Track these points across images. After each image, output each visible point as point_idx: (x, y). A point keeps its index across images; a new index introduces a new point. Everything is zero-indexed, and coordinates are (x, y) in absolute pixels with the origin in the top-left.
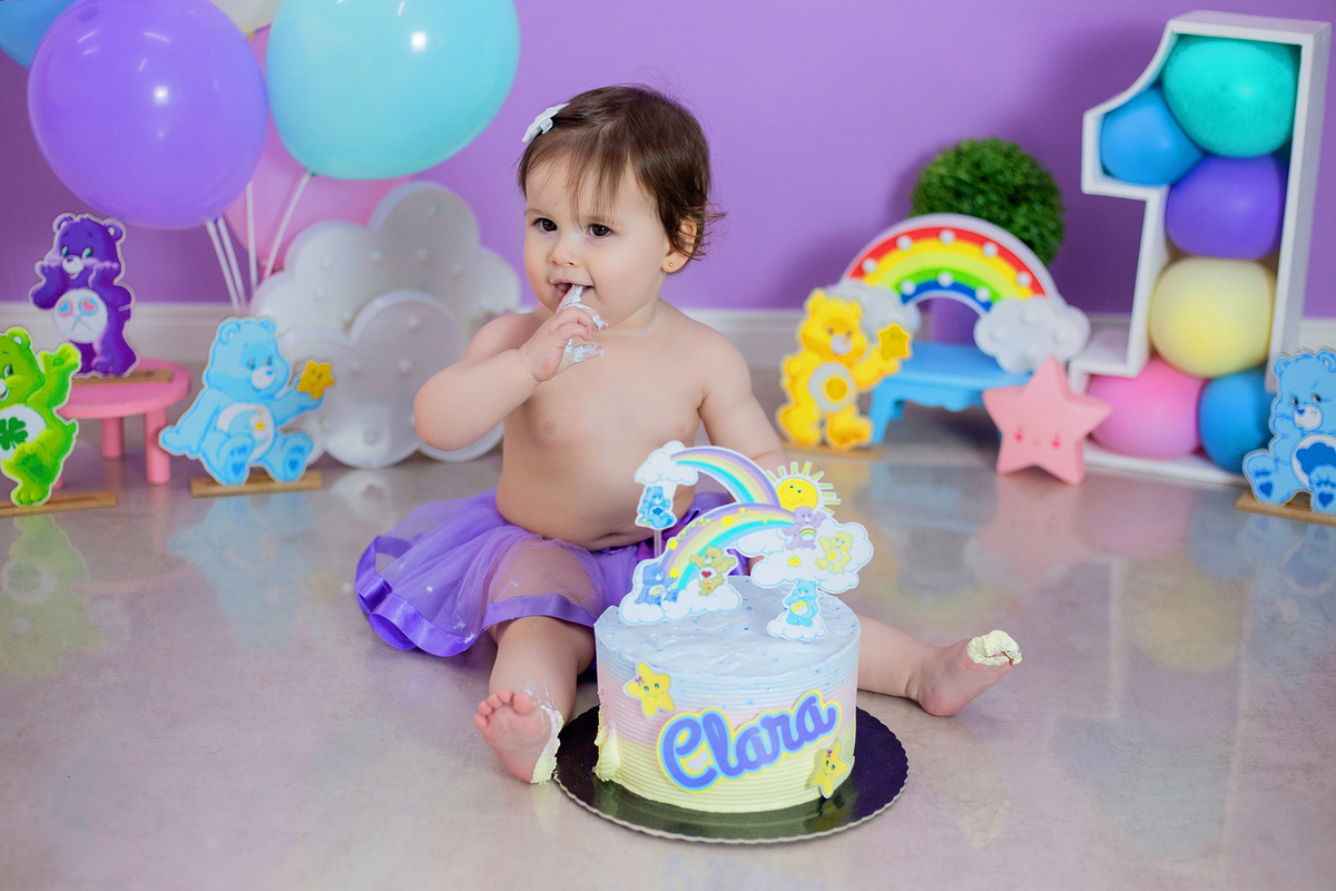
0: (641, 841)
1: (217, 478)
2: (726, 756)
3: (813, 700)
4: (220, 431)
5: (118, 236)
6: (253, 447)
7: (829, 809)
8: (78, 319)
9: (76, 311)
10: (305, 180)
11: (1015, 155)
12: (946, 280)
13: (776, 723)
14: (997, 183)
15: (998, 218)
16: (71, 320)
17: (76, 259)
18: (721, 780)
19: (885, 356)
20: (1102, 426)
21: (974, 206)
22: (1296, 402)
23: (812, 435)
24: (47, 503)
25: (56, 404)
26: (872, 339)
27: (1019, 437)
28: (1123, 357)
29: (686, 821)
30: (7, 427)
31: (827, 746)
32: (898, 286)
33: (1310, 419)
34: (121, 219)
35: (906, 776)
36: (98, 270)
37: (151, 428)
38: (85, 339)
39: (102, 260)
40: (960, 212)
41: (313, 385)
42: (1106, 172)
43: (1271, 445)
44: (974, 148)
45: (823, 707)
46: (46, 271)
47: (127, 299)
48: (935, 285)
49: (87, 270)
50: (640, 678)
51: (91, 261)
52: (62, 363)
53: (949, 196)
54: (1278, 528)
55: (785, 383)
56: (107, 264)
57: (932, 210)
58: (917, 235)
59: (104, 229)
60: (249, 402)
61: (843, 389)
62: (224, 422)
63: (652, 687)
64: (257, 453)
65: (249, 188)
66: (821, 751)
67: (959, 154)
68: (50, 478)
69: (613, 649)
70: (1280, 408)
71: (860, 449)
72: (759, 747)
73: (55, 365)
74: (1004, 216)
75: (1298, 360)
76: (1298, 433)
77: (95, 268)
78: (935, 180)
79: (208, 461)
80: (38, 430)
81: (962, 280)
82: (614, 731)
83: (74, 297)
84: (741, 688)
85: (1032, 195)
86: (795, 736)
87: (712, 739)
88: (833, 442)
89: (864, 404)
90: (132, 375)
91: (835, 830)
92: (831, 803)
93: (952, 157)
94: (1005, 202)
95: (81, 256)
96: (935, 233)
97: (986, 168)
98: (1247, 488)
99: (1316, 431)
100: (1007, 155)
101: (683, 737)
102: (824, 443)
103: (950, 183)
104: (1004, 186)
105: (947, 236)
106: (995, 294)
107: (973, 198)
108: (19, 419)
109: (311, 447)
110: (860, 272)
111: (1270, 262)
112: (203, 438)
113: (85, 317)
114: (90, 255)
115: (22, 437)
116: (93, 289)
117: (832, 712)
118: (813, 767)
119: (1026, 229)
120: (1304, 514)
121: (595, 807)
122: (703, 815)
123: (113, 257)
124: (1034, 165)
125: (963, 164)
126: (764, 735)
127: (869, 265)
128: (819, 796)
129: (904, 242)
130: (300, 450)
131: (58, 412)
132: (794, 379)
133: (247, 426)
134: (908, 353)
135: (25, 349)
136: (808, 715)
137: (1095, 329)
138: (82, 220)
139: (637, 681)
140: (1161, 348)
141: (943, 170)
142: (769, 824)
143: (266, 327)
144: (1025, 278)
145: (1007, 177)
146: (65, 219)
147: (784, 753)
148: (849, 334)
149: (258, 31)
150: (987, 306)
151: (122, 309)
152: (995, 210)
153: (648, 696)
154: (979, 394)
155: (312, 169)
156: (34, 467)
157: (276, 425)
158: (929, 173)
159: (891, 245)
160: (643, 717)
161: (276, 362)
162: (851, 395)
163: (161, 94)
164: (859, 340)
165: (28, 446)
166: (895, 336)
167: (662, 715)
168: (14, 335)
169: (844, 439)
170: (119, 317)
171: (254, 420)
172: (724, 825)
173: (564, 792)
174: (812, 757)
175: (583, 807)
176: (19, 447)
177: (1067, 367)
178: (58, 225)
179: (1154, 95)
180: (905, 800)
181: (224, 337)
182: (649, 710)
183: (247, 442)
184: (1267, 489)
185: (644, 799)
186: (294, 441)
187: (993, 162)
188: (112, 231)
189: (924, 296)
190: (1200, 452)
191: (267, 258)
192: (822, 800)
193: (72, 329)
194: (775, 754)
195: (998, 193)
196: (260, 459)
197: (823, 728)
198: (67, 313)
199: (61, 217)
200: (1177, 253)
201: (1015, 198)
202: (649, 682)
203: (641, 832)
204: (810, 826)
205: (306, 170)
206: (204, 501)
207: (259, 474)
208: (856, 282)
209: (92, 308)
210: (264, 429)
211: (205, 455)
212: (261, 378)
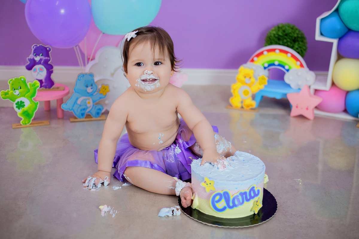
0: (205, 227)
1: (77, 117)
2: (229, 203)
3: (253, 187)
4: (78, 104)
5: (50, 50)
8: (38, 73)
9: (38, 71)
10: (101, 35)
11: (294, 28)
12: (276, 63)
13: (243, 194)
14: (290, 36)
15: (290, 46)
16: (36, 73)
18: (228, 209)
19: (260, 84)
20: (319, 105)
21: (283, 42)
23: (239, 105)
24: (31, 124)
25: (33, 97)
26: (256, 79)
27: (297, 107)
28: (326, 85)
29: (218, 221)
30: (19, 103)
31: (257, 200)
32: (263, 65)
34: (50, 46)
35: (277, 207)
36: (44, 60)
37: (59, 104)
38: (40, 78)
40: (279, 44)
41: (103, 92)
42: (322, 34)
44: (283, 26)
45: (256, 189)
46: (30, 60)
47: (52, 67)
48: (274, 64)
49: (41, 60)
50: (205, 181)
52: (35, 85)
53: (276, 40)
55: (232, 91)
56: (47, 58)
57: (271, 44)
58: (269, 51)
59: (46, 48)
60: (86, 96)
61: (248, 93)
62: (79, 102)
63: (209, 184)
64: (88, 110)
65: (85, 38)
66: (255, 201)
67: (279, 27)
68: (31, 117)
69: (197, 173)
71: (252, 109)
72: (239, 200)
73: (33, 86)
74: (291, 45)
77: (43, 59)
78: (272, 35)
79: (75, 112)
80: (28, 104)
81: (281, 64)
82: (196, 195)
83: (37, 67)
84: (234, 185)
85: (299, 39)
86: (248, 198)
87: (225, 198)
88: (245, 107)
89: (254, 97)
90: (53, 88)
91: (259, 224)
92: (257, 215)
93: (277, 28)
94: (292, 41)
95: (39, 56)
96: (274, 50)
97: (287, 32)
100: (292, 28)
101: (217, 198)
102: (242, 107)
103: (277, 36)
104: (292, 37)
105: (277, 51)
106: (290, 67)
107: (283, 40)
108: (23, 101)
109: (103, 109)
110: (253, 61)
112: (73, 106)
113: (40, 72)
114: (42, 56)
115: (24, 106)
116: (43, 65)
117: (258, 191)
118: (253, 206)
119: (297, 49)
121: (192, 217)
122: (223, 219)
124: (299, 31)
125: (280, 31)
126: (240, 197)
127: (255, 59)
128: (253, 213)
129: (265, 53)
130: (100, 109)
131: (34, 99)
132: (234, 90)
133: (85, 103)
134: (266, 83)
135: (24, 82)
136: (252, 192)
137: (317, 76)
138: (40, 46)
139: (204, 182)
140: (336, 82)
141: (274, 32)
142: (241, 222)
143: (91, 76)
144: (299, 63)
145: (292, 35)
146: (35, 45)
147: (245, 202)
148: (250, 78)
150: (288, 70)
151: (50, 70)
152: (289, 44)
153: (208, 186)
154: (286, 95)
155: (103, 32)
156: (27, 114)
157: (93, 102)
158: (271, 33)
159: (262, 53)
160: (206, 192)
161: (94, 85)
162: (250, 94)
163: (62, 11)
164: (253, 80)
165: (25, 108)
166: (263, 79)
167: (212, 192)
168: (21, 78)
169: (248, 106)
170: (50, 72)
171: (87, 101)
172: (229, 222)
174: (253, 203)
175: (189, 217)
176: (23, 109)
177: (310, 87)
178: (33, 47)
179: (336, 14)
180: (277, 214)
181: (79, 79)
182: (208, 190)
183: (85, 107)
185: (205, 214)
186: (98, 107)
187: (289, 30)
188: (48, 49)
189: (270, 67)
190: (345, 111)
191: (90, 56)
192: (255, 214)
193: (37, 76)
194: (243, 202)
195: (290, 39)
196: (89, 112)
197: (256, 195)
198: (35, 71)
200: (340, 57)
201: (295, 40)
202: (208, 182)
203: (206, 224)
204: (252, 222)
205: (101, 32)
206: (74, 124)
207: (89, 116)
208: (251, 63)
209: (42, 70)
210: (90, 104)
211: (74, 111)
212: (89, 90)
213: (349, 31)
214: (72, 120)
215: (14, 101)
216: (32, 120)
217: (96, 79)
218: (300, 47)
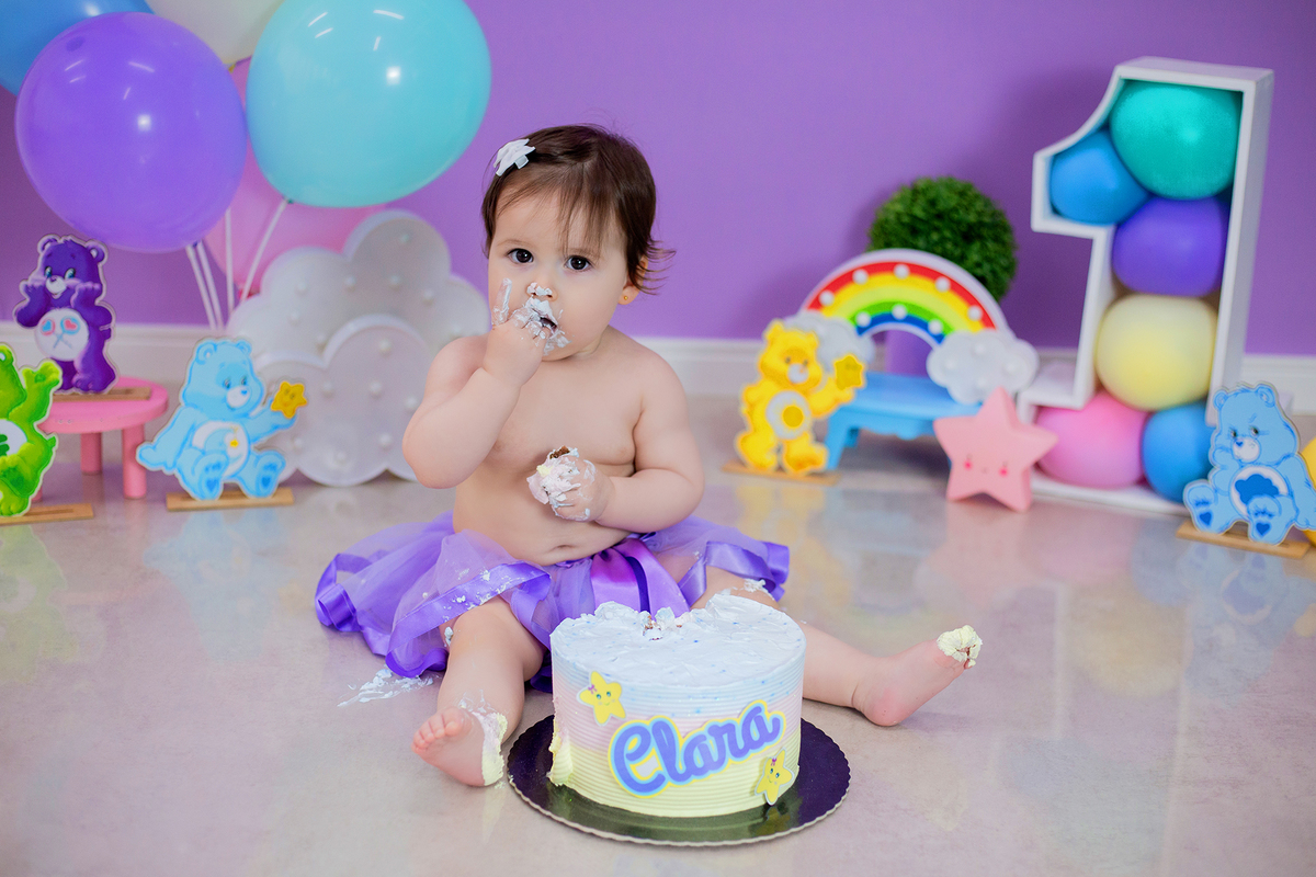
0: (592, 841)
1: (191, 493)
2: (674, 762)
3: (758, 709)
4: (196, 448)
5: (101, 257)
6: (227, 464)
7: (773, 815)
8: (60, 338)
9: (58, 330)
10: (282, 207)
11: (969, 193)
12: (899, 312)
13: (722, 731)
14: (952, 220)
15: (952, 254)
16: (53, 338)
17: (59, 279)
18: (669, 784)
19: (840, 386)
20: (1049, 456)
21: (928, 242)
22: (1235, 435)
23: (770, 461)
24: (27, 515)
25: (37, 419)
26: (827, 369)
27: (968, 465)
28: (1069, 391)
29: (635, 824)
31: (772, 755)
32: (853, 319)
33: (1248, 451)
34: (103, 242)
35: (848, 785)
36: (80, 291)
37: (129, 445)
38: (66, 357)
39: (84, 281)
40: (915, 247)
41: (286, 405)
42: (1055, 211)
43: (1211, 475)
44: (929, 187)
45: (768, 717)
46: (30, 290)
47: (108, 318)
48: (889, 318)
49: (69, 290)
50: (593, 687)
51: (73, 282)
52: (44, 379)
53: (905, 233)
54: (1217, 556)
55: (744, 410)
56: (89, 285)
57: (888, 245)
58: (872, 269)
59: (87, 251)
60: (224, 420)
61: (800, 417)
62: (199, 439)
63: (604, 695)
64: (231, 470)
65: (228, 214)
66: (765, 760)
67: (915, 192)
68: (30, 490)
69: (568, 658)
70: (1220, 439)
71: (814, 474)
72: (705, 753)
73: (36, 381)
74: (957, 252)
75: (1236, 394)
76: (1237, 465)
77: (77, 289)
78: (892, 217)
79: (183, 477)
80: (19, 443)
81: (915, 313)
82: (568, 737)
83: (56, 316)
84: (690, 697)
85: (985, 232)
86: (741, 744)
87: (661, 745)
88: (787, 465)
89: (820, 432)
90: (110, 393)
91: (778, 834)
92: (775, 809)
93: (908, 194)
94: (959, 239)
95: (63, 277)
96: (888, 267)
97: (941, 206)
98: (1187, 518)
99: (1254, 463)
100: (962, 194)
101: (633, 743)
102: (780, 469)
103: (906, 219)
104: (959, 223)
105: (902, 270)
106: (947, 327)
107: (928, 235)
109: (284, 464)
110: (817, 304)
111: (1212, 299)
112: (179, 453)
113: (67, 336)
114: (73, 276)
116: (76, 309)
117: (776, 722)
118: (758, 774)
119: (979, 265)
120: (1242, 542)
121: (548, 810)
122: (651, 819)
123: (95, 278)
124: (987, 203)
125: (919, 201)
126: (711, 743)
127: (826, 297)
128: (763, 803)
129: (860, 276)
130: (272, 467)
131: (38, 426)
132: (752, 406)
133: (222, 443)
134: (862, 382)
135: (8, 366)
136: (753, 724)
137: (1043, 362)
138: (66, 242)
139: (590, 689)
140: (1108, 381)
141: (899, 207)
142: (714, 828)
143: (242, 348)
144: (976, 312)
145: (960, 215)
146: (49, 241)
147: (730, 760)
148: (806, 363)
149: (239, 63)
150: (940, 338)
151: (102, 328)
152: (949, 246)
153: (601, 703)
154: (929, 424)
155: (289, 197)
156: (15, 479)
157: (249, 443)
158: (886, 210)
159: (847, 279)
160: (595, 724)
161: (251, 381)
162: (807, 422)
163: (144, 122)
164: (815, 370)
165: (9, 459)
166: (850, 366)
167: (614, 722)
169: (800, 465)
170: (99, 336)
171: (229, 438)
172: (672, 828)
173: (519, 795)
174: (758, 764)
175: (537, 810)
177: (1016, 398)
179: (1102, 138)
180: (846, 806)
181: (201, 357)
182: (602, 717)
183: (222, 459)
184: (1206, 518)
185: (595, 803)
186: (268, 458)
187: (949, 201)
188: (94, 253)
189: (878, 327)
190: (1143, 482)
191: (244, 281)
192: (767, 806)
193: (55, 347)
194: (721, 762)
195: (953, 231)
196: (233, 476)
197: (767, 737)
198: (49, 331)
199: (45, 239)
200: (1122, 289)
201: (969, 235)
202: (601, 690)
203: (592, 834)
204: (755, 830)
205: (283, 197)
206: (178, 515)
207: (233, 490)
208: (814, 313)
209: (73, 326)
210: (238, 447)
211: (180, 471)
212: (236, 397)
213: (1151, 199)
214: (173, 502)
216: (34, 502)
218: (989, 260)
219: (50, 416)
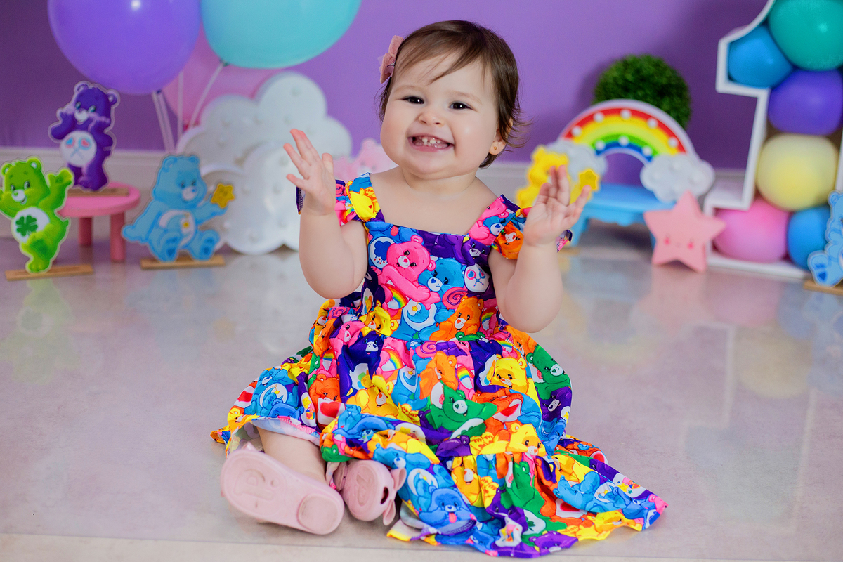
1: (157, 258)
4: (161, 228)
5: (114, 102)
6: (181, 238)
9: (77, 145)
10: (220, 68)
11: (661, 65)
12: (624, 141)
14: (650, 83)
17: (84, 112)
20: (721, 235)
25: (57, 207)
28: (740, 197)
30: (25, 221)
32: (594, 145)
36: (97, 122)
39: (101, 115)
41: (221, 199)
42: (730, 78)
43: (826, 249)
44: (636, 60)
46: (64, 116)
47: (110, 142)
48: (617, 145)
49: (89, 120)
51: (94, 115)
52: (62, 180)
53: (619, 90)
54: (829, 302)
56: (103, 119)
57: (608, 98)
58: (607, 113)
59: (106, 96)
60: (179, 209)
62: (163, 221)
64: (183, 242)
65: (181, 74)
67: (625, 63)
70: (833, 225)
73: (57, 182)
78: (611, 80)
79: (152, 247)
80: (44, 222)
81: (635, 143)
83: (77, 136)
85: (673, 91)
90: (103, 191)
93: (621, 65)
94: (656, 94)
96: (617, 111)
97: (644, 72)
100: (657, 65)
103: (620, 82)
104: (655, 84)
105: (626, 114)
106: (655, 152)
107: (635, 92)
108: (33, 217)
109: (218, 239)
110: (570, 135)
111: (835, 138)
112: (150, 231)
114: (94, 111)
115: (34, 228)
116: (91, 133)
123: (107, 114)
124: (673, 73)
125: (629, 71)
127: (576, 131)
129: (599, 117)
130: (210, 241)
132: (523, 202)
133: (178, 225)
134: (597, 187)
135: (38, 172)
137: (718, 177)
138: (94, 88)
140: (763, 190)
141: (616, 74)
143: (193, 161)
144: (674, 142)
145: (657, 79)
146: (83, 85)
150: (649, 159)
151: (105, 149)
154: (640, 215)
155: (226, 60)
156: (41, 248)
157: (196, 224)
158: (606, 76)
159: (590, 118)
161: (198, 183)
163: (136, 3)
165: (39, 234)
166: (589, 177)
168: (31, 162)
170: (102, 153)
171: (183, 221)
176: (32, 234)
178: (78, 89)
179: (763, 31)
181: (166, 168)
183: (178, 235)
184: (823, 276)
186: (208, 235)
187: (648, 69)
188: (111, 99)
189: (609, 150)
190: (787, 258)
191: (190, 118)
193: (71, 156)
195: (651, 89)
196: (185, 247)
198: (70, 144)
199: (80, 84)
200: (772, 131)
201: (662, 92)
205: (221, 61)
206: (149, 273)
207: (184, 256)
208: (568, 141)
210: (188, 227)
211: (150, 243)
212: (188, 194)
213: (795, 71)
214: (146, 264)
215: (13, 215)
217: (204, 170)
218: (673, 108)
219: (66, 206)
